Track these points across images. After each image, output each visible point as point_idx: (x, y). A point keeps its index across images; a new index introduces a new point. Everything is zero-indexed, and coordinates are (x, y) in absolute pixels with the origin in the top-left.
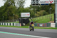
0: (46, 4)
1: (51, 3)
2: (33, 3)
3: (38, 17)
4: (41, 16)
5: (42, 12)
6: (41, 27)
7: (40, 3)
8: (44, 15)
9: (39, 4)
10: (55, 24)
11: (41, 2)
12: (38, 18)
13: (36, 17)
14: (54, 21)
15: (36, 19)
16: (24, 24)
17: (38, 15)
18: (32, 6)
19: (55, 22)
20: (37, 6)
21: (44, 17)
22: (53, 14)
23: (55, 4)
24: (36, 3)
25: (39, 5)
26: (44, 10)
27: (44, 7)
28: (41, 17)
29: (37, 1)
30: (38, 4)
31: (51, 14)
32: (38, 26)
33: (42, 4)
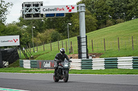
0: (58, 15)
1: (70, 11)
2: (27, 13)
3: (40, 44)
4: (46, 42)
5: (50, 32)
6: (46, 68)
7: (44, 13)
8: (55, 40)
9: (42, 15)
10: (80, 60)
11: (46, 10)
12: (40, 48)
13: (35, 45)
14: (77, 55)
15: (36, 49)
16: (6, 64)
17: (39, 41)
18: (25, 18)
19: (80, 57)
20: (35, 18)
21: (55, 44)
22: (76, 38)
23: (79, 13)
24: (33, 12)
25: (40, 18)
26: (54, 28)
27: (54, 21)
28: (47, 46)
29: (37, 8)
30: (38, 14)
31: (72, 36)
32: (39, 68)
33: (48, 15)
